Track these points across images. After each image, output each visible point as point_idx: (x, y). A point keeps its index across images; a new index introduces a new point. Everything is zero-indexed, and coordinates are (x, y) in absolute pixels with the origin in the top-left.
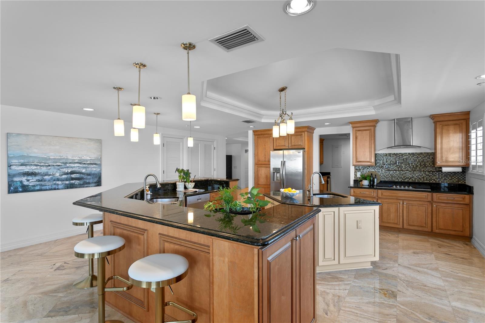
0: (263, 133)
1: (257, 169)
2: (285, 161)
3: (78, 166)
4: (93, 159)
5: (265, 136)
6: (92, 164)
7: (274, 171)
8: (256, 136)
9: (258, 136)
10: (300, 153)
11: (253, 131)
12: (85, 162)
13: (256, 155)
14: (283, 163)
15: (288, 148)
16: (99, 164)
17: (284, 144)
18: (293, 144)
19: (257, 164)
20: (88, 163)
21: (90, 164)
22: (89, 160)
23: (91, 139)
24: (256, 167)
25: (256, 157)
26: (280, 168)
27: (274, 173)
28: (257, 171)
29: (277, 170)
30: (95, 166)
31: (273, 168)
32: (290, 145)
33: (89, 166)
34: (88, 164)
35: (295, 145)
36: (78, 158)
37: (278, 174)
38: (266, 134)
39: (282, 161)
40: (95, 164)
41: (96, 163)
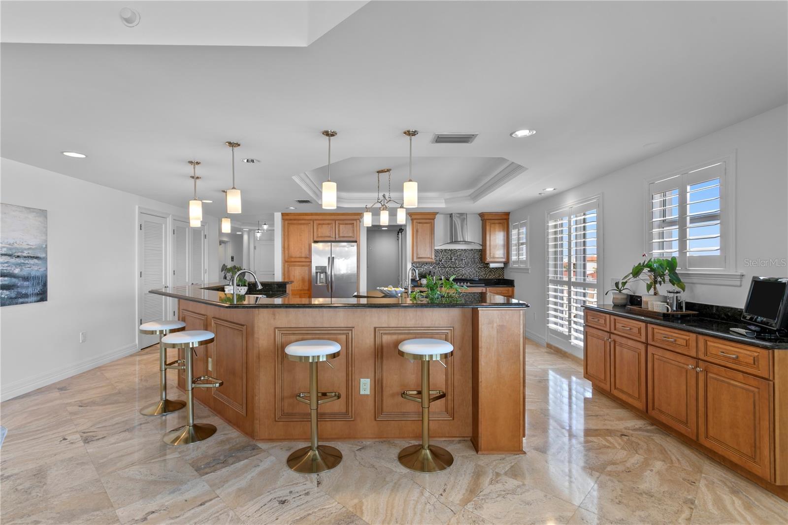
0: (297, 217)
1: (288, 268)
2: (333, 257)
3: (6, 261)
4: (33, 247)
5: (300, 222)
6: (31, 257)
7: (317, 271)
8: (286, 222)
9: (290, 222)
10: (354, 246)
11: (282, 213)
12: (19, 254)
13: (285, 248)
14: (331, 260)
15: (334, 239)
16: (44, 258)
17: (329, 235)
18: (341, 235)
19: (287, 262)
20: (25, 254)
21: (28, 257)
22: (25, 249)
23: (29, 208)
24: (286, 266)
25: (286, 252)
26: (326, 267)
27: (317, 273)
28: (288, 271)
29: (322, 270)
30: (36, 261)
31: (316, 267)
32: (337, 237)
33: (26, 262)
34: (25, 257)
35: (344, 237)
36: (7, 246)
37: (322, 275)
38: (303, 220)
39: (329, 257)
40: (37, 258)
41: (39, 255)
